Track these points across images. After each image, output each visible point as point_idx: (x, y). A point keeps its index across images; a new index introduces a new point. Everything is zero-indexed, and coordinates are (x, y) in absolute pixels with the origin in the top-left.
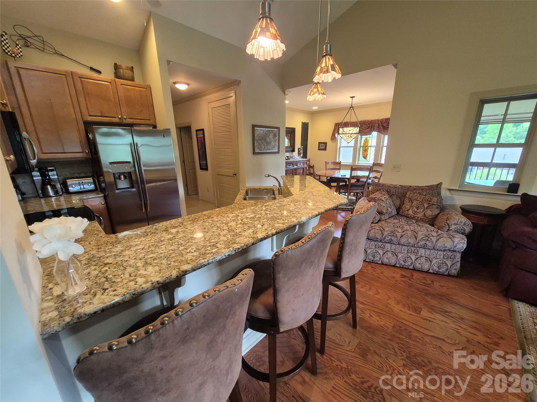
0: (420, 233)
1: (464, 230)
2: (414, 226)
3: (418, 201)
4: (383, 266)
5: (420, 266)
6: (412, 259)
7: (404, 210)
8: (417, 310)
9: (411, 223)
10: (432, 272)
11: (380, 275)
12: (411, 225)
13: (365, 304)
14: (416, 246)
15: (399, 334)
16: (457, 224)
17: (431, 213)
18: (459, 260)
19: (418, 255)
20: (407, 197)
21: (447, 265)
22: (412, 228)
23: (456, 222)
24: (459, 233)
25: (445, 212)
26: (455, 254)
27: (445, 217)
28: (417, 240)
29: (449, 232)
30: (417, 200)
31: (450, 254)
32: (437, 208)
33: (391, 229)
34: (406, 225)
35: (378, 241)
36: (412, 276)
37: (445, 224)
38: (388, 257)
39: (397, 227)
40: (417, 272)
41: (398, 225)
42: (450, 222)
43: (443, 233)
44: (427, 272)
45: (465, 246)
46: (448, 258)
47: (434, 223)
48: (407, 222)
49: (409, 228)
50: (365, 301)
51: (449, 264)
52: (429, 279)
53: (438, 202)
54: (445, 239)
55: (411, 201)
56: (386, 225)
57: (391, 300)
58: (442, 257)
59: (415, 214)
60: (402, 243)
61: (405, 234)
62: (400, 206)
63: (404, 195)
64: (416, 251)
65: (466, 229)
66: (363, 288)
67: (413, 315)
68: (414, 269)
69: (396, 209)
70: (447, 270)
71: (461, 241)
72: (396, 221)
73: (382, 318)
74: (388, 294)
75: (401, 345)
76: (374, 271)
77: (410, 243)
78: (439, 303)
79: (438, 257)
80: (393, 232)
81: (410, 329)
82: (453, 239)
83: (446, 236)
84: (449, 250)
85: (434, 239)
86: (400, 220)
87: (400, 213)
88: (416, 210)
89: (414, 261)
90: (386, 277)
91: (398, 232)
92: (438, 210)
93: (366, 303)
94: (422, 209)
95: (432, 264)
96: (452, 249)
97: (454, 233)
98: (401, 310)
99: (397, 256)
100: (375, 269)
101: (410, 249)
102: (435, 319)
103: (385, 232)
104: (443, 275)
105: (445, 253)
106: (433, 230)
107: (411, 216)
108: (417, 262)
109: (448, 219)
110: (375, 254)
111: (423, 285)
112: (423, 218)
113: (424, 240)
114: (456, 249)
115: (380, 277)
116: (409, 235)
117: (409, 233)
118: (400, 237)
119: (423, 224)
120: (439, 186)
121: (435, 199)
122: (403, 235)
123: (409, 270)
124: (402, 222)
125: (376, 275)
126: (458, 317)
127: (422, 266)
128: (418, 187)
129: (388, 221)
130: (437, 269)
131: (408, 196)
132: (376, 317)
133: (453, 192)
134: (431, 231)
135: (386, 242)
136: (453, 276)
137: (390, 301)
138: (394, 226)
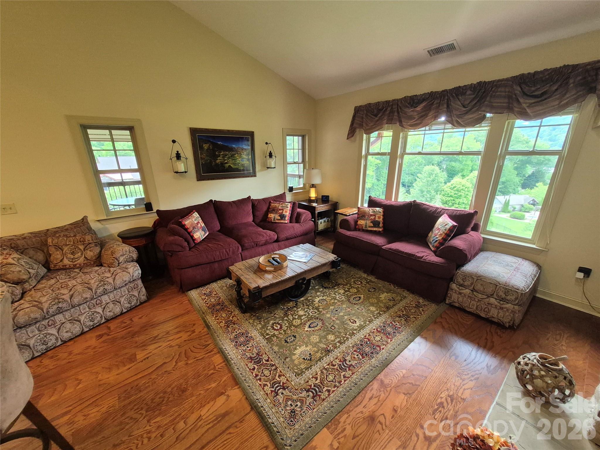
0: (92, 281)
1: (133, 257)
2: (81, 277)
3: (69, 245)
4: (68, 344)
5: (112, 314)
6: (99, 313)
7: (55, 262)
8: (132, 359)
9: (75, 275)
10: (126, 310)
11: (69, 359)
12: (76, 278)
13: (70, 411)
14: (95, 297)
15: (129, 398)
16: (123, 255)
17: (92, 253)
18: (142, 285)
19: (103, 304)
20: (50, 246)
21: (135, 296)
22: (79, 280)
23: (121, 253)
24: (130, 262)
25: (107, 246)
26: (136, 283)
27: (110, 252)
28: (94, 290)
29: (120, 264)
30: (67, 245)
31: (132, 285)
32: (96, 245)
33: (52, 296)
34: (69, 281)
35: (39, 321)
36: (109, 328)
37: (113, 260)
38: (68, 329)
39: (59, 289)
40: (112, 321)
41: (58, 285)
42: (117, 255)
43: (115, 269)
44: (122, 314)
45: (140, 272)
46: (132, 290)
47: (101, 262)
48: (69, 275)
49: (75, 283)
50: (67, 407)
51: (136, 293)
52: (126, 319)
53: (93, 239)
54: (120, 274)
55: (58, 248)
56: (39, 294)
57: (100, 375)
58: (127, 292)
59: (74, 262)
60: (77, 303)
61: (74, 293)
62: (47, 260)
63: (45, 244)
64: (98, 302)
65: (133, 256)
66: (52, 396)
67: (131, 367)
68: (107, 321)
69: (43, 265)
70: (137, 300)
71: (135, 269)
72: (53, 281)
73: (101, 403)
74: (93, 371)
75: (136, 407)
76: (58, 360)
77: (87, 298)
78: (146, 335)
79: (123, 294)
80: (57, 298)
81: (136, 383)
82: (127, 271)
83: (120, 271)
84: (130, 282)
85: (110, 280)
86: (58, 277)
87: (52, 269)
88: (72, 257)
89: (102, 313)
90: (79, 354)
91: (63, 295)
92: (98, 247)
93: (71, 408)
94: (78, 252)
95: (122, 304)
96: (132, 280)
97: (125, 265)
98: (117, 375)
99: (80, 321)
100: (56, 356)
101: (90, 304)
102: (150, 353)
103: (43, 304)
104: (136, 306)
105: (127, 287)
106: (104, 271)
107: (70, 267)
108: (106, 311)
109: (113, 253)
110: (45, 339)
111: (125, 329)
112: (85, 262)
113: (101, 286)
114: (134, 278)
115: (70, 360)
116: (81, 290)
117: (79, 288)
118: (71, 299)
119: (90, 270)
120: (84, 220)
121: (88, 238)
122: (73, 294)
123: (102, 326)
124: (62, 279)
125: (64, 362)
126: (165, 334)
127: (114, 312)
128: (59, 228)
129: (40, 286)
130: (129, 305)
131: (51, 244)
132: (94, 410)
133: (103, 222)
134: (103, 273)
135: (54, 315)
136: (145, 302)
137: (100, 377)
138: (52, 290)
